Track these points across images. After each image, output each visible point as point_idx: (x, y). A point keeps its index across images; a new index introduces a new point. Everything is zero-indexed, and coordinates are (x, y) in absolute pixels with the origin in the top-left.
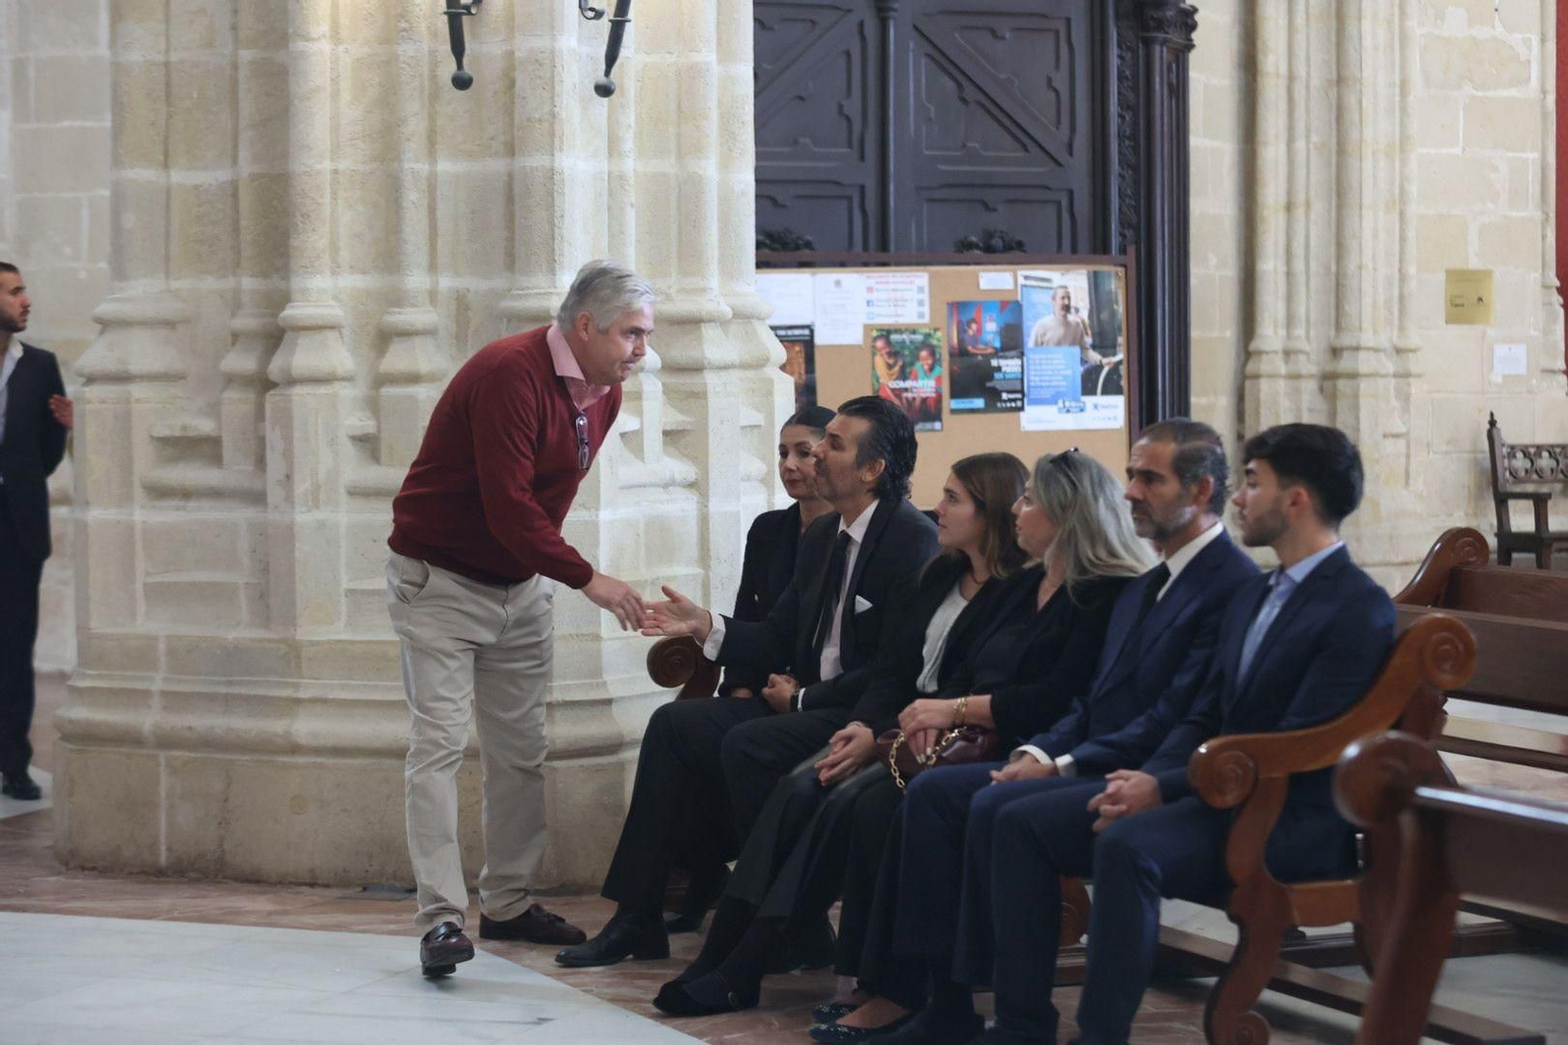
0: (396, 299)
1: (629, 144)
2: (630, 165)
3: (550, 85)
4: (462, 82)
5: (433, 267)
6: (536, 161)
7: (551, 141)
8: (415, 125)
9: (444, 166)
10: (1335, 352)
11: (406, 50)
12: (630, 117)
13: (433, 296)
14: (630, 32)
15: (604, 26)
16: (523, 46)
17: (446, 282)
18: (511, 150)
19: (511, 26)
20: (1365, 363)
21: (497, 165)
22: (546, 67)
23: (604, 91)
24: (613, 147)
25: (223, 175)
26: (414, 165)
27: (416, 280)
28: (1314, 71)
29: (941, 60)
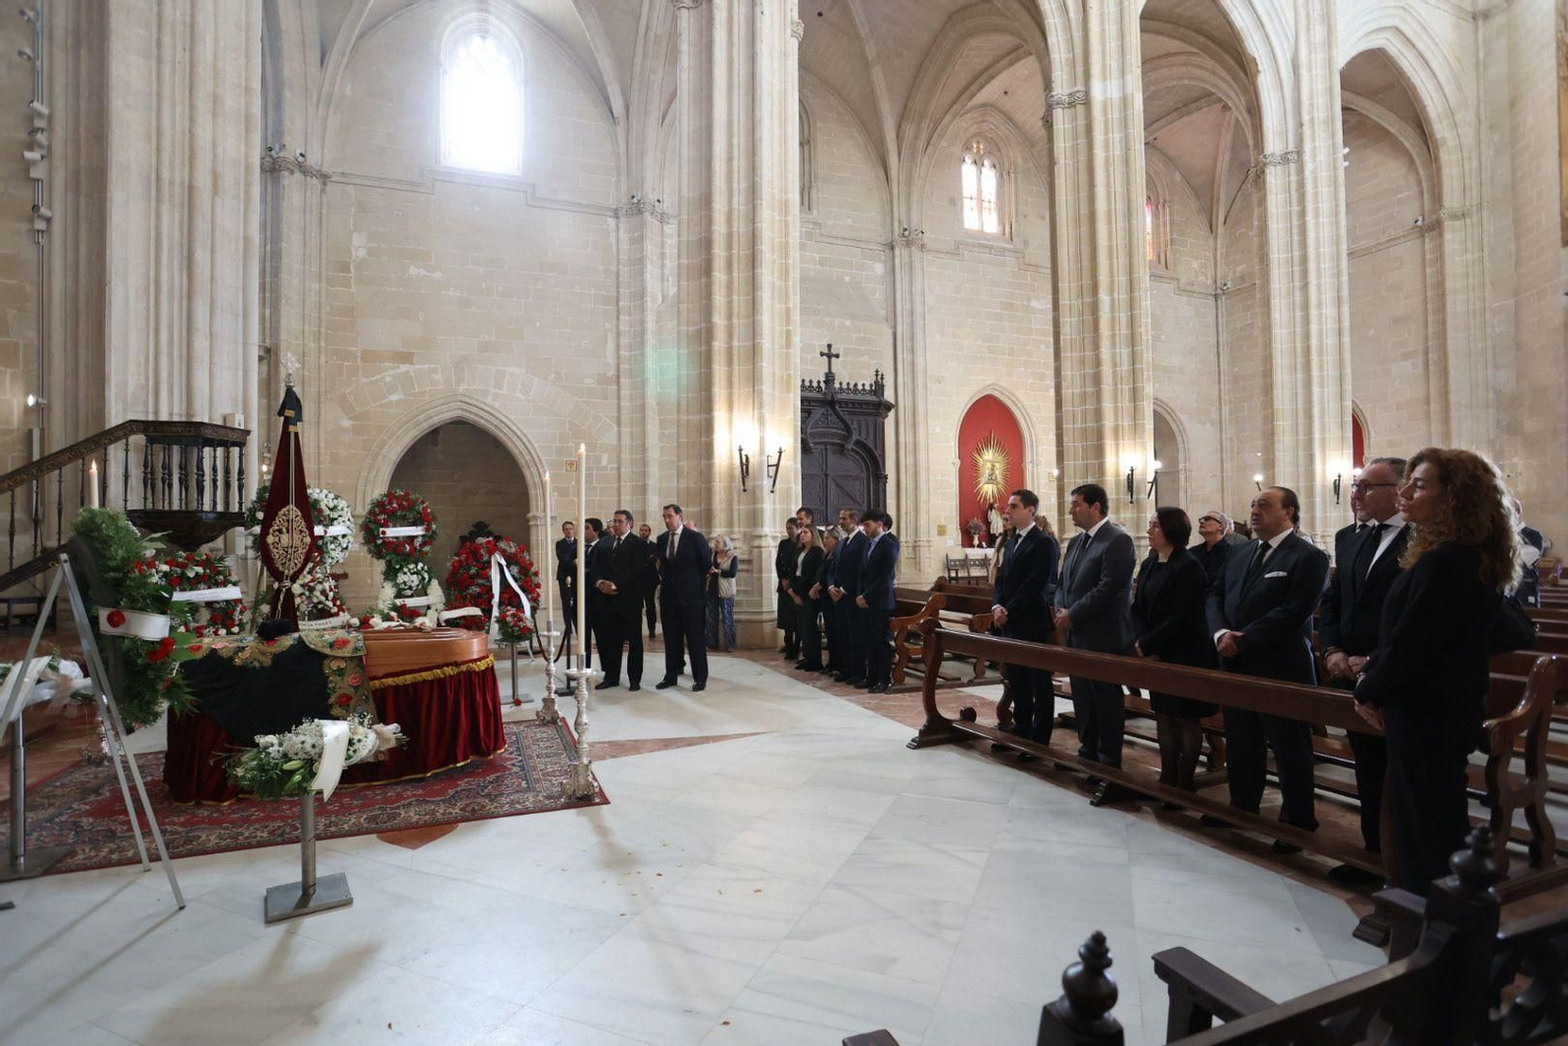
0: (732, 533)
1: (777, 502)
2: (777, 506)
3: (762, 491)
4: (745, 490)
5: (739, 526)
6: (759, 506)
7: (762, 502)
8: (736, 498)
9: (741, 507)
10: (916, 542)
11: (734, 484)
12: (777, 497)
13: (739, 532)
14: (777, 481)
15: (772, 479)
16: (756, 483)
17: (742, 529)
18: (754, 504)
19: (754, 479)
20: (921, 544)
21: (751, 507)
22: (761, 487)
23: (772, 492)
24: (774, 504)
25: (698, 509)
26: (735, 507)
27: (736, 529)
28: (911, 486)
29: (838, 485)
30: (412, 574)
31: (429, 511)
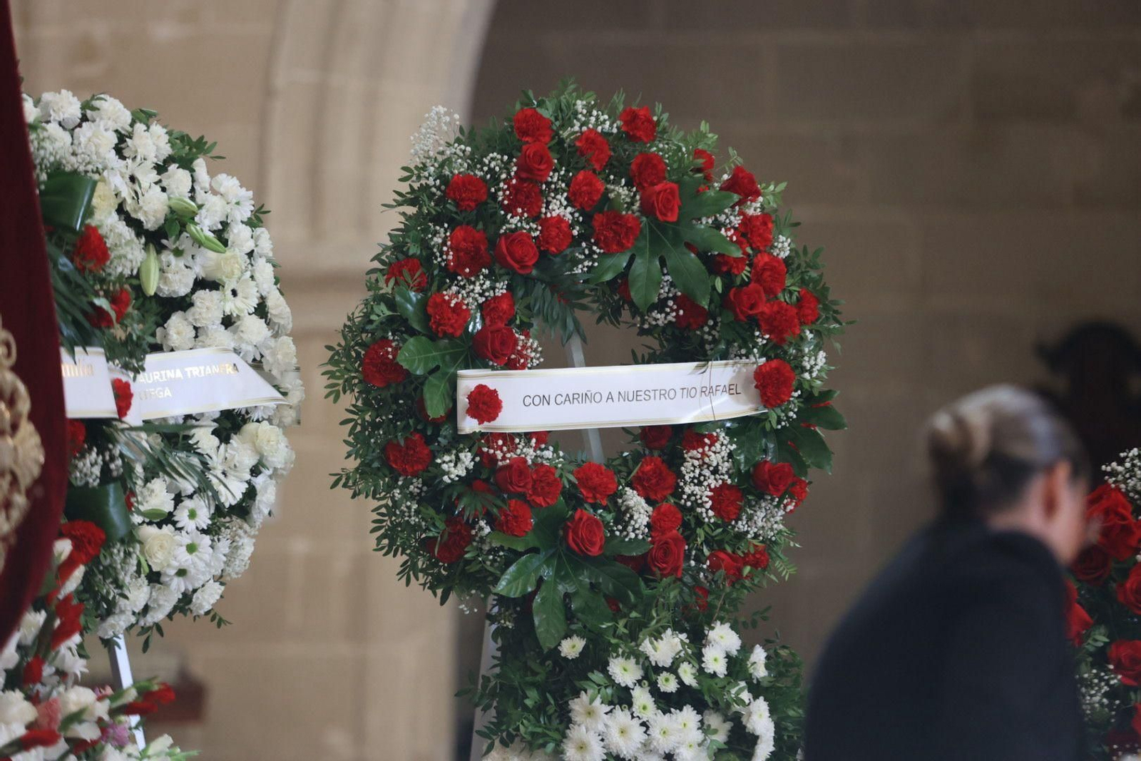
30: (667, 703)
31: (783, 246)
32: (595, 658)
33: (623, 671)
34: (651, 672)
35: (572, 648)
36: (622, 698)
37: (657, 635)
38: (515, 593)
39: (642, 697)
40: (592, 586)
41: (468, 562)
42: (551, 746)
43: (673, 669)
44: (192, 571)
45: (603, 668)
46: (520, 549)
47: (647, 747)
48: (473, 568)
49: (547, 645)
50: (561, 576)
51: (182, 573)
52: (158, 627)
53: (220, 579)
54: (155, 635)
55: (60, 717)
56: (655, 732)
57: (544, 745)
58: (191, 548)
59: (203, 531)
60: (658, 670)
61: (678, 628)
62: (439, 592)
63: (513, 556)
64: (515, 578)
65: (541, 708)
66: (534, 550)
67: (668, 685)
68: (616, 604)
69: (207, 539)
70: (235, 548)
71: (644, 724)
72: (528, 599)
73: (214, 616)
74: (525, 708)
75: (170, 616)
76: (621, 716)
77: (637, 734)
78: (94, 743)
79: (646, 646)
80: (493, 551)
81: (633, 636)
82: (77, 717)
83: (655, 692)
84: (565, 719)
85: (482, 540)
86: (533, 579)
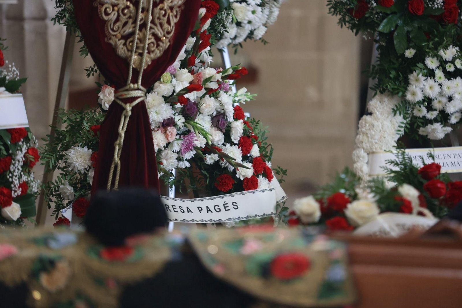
30: (450, 76)
32: (420, 58)
33: (431, 63)
34: (443, 63)
35: (410, 53)
36: (431, 74)
37: (446, 48)
38: (386, 31)
39: (439, 73)
40: (419, 28)
41: (367, 18)
42: (401, 94)
43: (453, 62)
44: (254, 21)
45: (423, 61)
46: (389, 12)
47: (441, 94)
48: (369, 21)
49: (399, 52)
50: (405, 24)
51: (250, 22)
52: (240, 44)
53: (265, 25)
54: (239, 47)
55: (202, 80)
56: (445, 88)
57: (398, 93)
58: (253, 12)
59: (258, 5)
60: (446, 62)
61: (455, 45)
62: (355, 30)
63: (385, 16)
64: (387, 24)
65: (396, 78)
66: (394, 13)
67: (450, 68)
68: (429, 35)
69: (260, 9)
70: (271, 12)
71: (440, 85)
72: (391, 33)
73: (263, 40)
74: (390, 78)
75: (245, 40)
76: (430, 81)
77: (437, 89)
78: (216, 90)
79: (441, 52)
80: (377, 13)
81: (436, 48)
82: (209, 80)
83: (445, 71)
84: (407, 83)
85: (373, 9)
86: (394, 25)
